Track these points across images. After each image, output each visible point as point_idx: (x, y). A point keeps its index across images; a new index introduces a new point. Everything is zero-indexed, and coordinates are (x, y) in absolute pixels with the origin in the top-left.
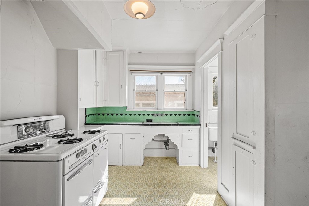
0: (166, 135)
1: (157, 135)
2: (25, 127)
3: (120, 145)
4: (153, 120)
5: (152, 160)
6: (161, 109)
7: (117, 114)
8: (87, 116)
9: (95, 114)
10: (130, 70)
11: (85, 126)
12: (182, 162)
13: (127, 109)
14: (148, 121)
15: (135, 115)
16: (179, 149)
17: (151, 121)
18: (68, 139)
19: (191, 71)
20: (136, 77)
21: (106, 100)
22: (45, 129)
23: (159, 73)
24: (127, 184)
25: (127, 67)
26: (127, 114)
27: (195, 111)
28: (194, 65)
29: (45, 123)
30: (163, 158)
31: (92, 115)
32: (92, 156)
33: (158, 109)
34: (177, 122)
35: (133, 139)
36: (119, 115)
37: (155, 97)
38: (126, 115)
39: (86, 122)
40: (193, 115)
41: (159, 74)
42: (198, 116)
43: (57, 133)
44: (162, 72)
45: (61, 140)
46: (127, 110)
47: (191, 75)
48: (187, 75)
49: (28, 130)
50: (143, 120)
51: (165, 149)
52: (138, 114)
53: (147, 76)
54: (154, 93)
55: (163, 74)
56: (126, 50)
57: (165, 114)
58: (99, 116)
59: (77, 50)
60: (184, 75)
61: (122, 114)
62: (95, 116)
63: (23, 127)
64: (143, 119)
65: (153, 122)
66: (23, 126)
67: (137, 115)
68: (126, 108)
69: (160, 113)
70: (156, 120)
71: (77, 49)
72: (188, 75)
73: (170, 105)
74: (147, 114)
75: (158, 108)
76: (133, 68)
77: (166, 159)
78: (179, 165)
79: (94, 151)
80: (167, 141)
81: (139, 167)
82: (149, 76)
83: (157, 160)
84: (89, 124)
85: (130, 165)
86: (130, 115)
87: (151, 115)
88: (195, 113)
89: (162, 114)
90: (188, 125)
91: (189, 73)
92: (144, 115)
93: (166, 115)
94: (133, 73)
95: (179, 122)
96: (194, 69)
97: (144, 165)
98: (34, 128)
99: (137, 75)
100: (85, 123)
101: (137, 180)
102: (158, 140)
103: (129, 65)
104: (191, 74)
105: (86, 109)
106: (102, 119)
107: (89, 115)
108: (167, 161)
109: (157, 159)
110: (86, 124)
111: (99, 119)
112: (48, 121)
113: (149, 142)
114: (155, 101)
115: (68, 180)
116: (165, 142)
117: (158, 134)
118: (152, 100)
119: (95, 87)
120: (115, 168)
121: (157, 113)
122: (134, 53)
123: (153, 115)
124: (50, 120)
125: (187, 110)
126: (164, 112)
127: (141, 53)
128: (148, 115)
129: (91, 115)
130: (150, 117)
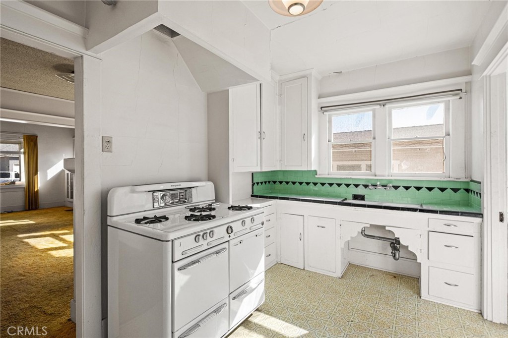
0: (387, 228)
1: (369, 226)
2: (162, 195)
3: (301, 234)
4: (366, 196)
5: (362, 273)
6: (383, 176)
7: (301, 183)
8: (254, 183)
9: (269, 182)
10: (321, 108)
11: (252, 199)
12: (429, 294)
13: (316, 174)
14: (356, 197)
15: (331, 185)
16: (420, 263)
17: (362, 198)
18: (201, 214)
19: (461, 90)
20: (333, 118)
21: (281, 160)
22: (186, 199)
23: (378, 104)
24: (300, 302)
25: (315, 104)
26: (317, 183)
27: (472, 181)
28: (469, 73)
29: (186, 191)
30: (387, 273)
31: (264, 183)
32: (228, 243)
33: (376, 176)
34: (421, 205)
35: (323, 227)
36: (304, 184)
37: (371, 152)
38: (315, 184)
39: (253, 193)
40: (467, 190)
41: (378, 107)
42: (477, 193)
43: (198, 205)
44: (383, 102)
45: (191, 215)
46: (316, 176)
47: (461, 98)
48: (449, 101)
49: (164, 198)
50: (346, 196)
51: (392, 257)
52: (337, 184)
53: (354, 113)
54: (369, 145)
55: (387, 106)
56: (311, 74)
57: (393, 186)
58: (274, 185)
59: (228, 90)
60: (442, 102)
61: (309, 183)
62: (270, 185)
63: (159, 195)
64: (346, 193)
65: (366, 199)
66: (159, 193)
67: (335, 185)
68: (314, 173)
69: (379, 183)
70: (372, 197)
71: (227, 88)
72: (451, 98)
73: (404, 167)
74: (354, 185)
75: (377, 174)
76: (327, 102)
77: (395, 277)
78: (420, 297)
79: (230, 236)
80: (394, 242)
81: (333, 278)
82: (357, 112)
83: (373, 275)
84: (256, 196)
85: (318, 272)
86: (323, 184)
87: (361, 187)
88: (473, 186)
89: (386, 186)
90: (442, 212)
91: (456, 95)
92: (348, 185)
93: (396, 187)
94: (326, 111)
95: (426, 204)
96: (469, 84)
97: (342, 277)
98: (173, 197)
99: (335, 114)
100: (251, 194)
101: (320, 301)
102: (374, 236)
103: (319, 98)
104: (462, 95)
105: (252, 174)
106: (279, 190)
107: (258, 183)
108: (395, 281)
109: (374, 273)
110: (252, 196)
111: (275, 189)
112: (190, 188)
113: (351, 237)
114: (371, 160)
115: (179, 269)
116: (392, 243)
117: (371, 225)
118: (365, 159)
119: (259, 140)
120: (292, 270)
121: (373, 183)
122: (329, 76)
123: (366, 186)
124: (194, 187)
125: (449, 179)
126: (390, 181)
127: (341, 72)
128: (357, 186)
129: (262, 183)
130: (360, 191)
